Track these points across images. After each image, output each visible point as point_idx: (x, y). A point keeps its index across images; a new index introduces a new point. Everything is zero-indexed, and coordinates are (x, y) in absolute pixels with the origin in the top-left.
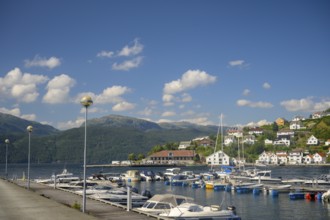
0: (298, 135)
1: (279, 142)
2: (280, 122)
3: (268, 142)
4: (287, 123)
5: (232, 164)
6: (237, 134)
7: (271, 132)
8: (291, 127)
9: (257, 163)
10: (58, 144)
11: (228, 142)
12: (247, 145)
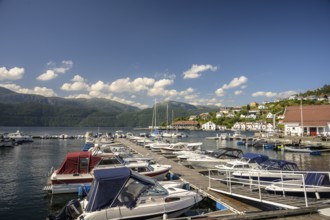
0: (263, 112)
1: (249, 117)
2: (252, 104)
3: (242, 116)
4: (257, 105)
5: (217, 129)
6: (225, 112)
7: (246, 110)
8: (259, 107)
9: (232, 129)
10: (140, 116)
11: (218, 116)
12: (229, 118)
